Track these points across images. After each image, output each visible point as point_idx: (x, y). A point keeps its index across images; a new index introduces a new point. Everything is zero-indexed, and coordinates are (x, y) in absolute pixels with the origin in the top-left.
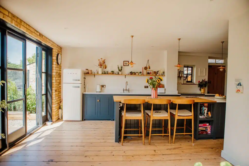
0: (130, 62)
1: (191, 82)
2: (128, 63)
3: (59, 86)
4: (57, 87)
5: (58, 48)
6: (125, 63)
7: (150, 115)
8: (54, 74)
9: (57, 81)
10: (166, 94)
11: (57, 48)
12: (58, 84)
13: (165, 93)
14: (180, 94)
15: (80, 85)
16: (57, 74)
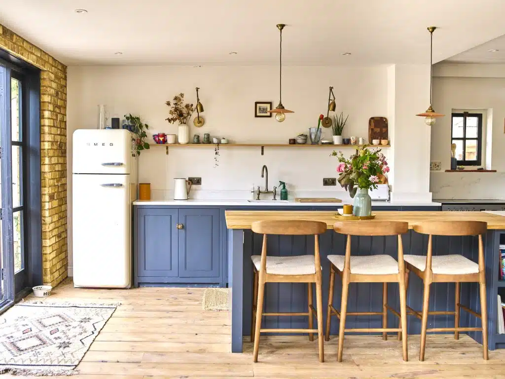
0: (276, 105)
1: (478, 162)
2: (269, 109)
3: (60, 184)
4: (55, 186)
5: (55, 67)
6: (260, 109)
7: (341, 270)
8: (46, 146)
9: (54, 168)
10: (392, 203)
11: (53, 68)
12: (57, 175)
13: (389, 200)
14: (440, 204)
15: (122, 180)
16: (55, 147)
